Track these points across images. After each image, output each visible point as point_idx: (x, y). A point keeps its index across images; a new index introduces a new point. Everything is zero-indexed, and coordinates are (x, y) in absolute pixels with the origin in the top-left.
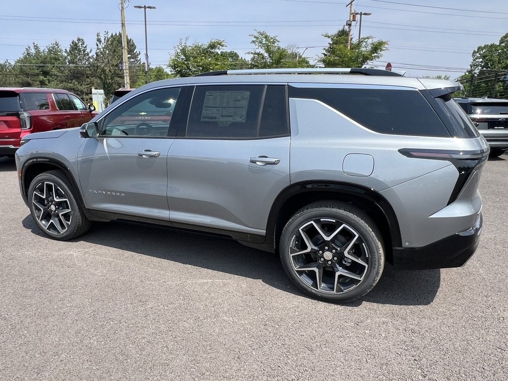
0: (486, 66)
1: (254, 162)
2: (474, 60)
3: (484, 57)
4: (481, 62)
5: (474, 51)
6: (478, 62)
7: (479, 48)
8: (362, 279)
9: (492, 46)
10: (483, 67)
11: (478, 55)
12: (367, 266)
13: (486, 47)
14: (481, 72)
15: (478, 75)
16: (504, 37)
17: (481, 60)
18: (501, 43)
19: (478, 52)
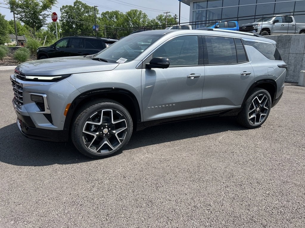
2: (62, 14)
3: (67, 13)
4: (66, 16)
5: (61, 8)
6: (64, 15)
7: (63, 7)
9: (70, 7)
11: (63, 10)
13: (67, 6)
16: (75, 2)
18: (75, 6)
19: (63, 9)
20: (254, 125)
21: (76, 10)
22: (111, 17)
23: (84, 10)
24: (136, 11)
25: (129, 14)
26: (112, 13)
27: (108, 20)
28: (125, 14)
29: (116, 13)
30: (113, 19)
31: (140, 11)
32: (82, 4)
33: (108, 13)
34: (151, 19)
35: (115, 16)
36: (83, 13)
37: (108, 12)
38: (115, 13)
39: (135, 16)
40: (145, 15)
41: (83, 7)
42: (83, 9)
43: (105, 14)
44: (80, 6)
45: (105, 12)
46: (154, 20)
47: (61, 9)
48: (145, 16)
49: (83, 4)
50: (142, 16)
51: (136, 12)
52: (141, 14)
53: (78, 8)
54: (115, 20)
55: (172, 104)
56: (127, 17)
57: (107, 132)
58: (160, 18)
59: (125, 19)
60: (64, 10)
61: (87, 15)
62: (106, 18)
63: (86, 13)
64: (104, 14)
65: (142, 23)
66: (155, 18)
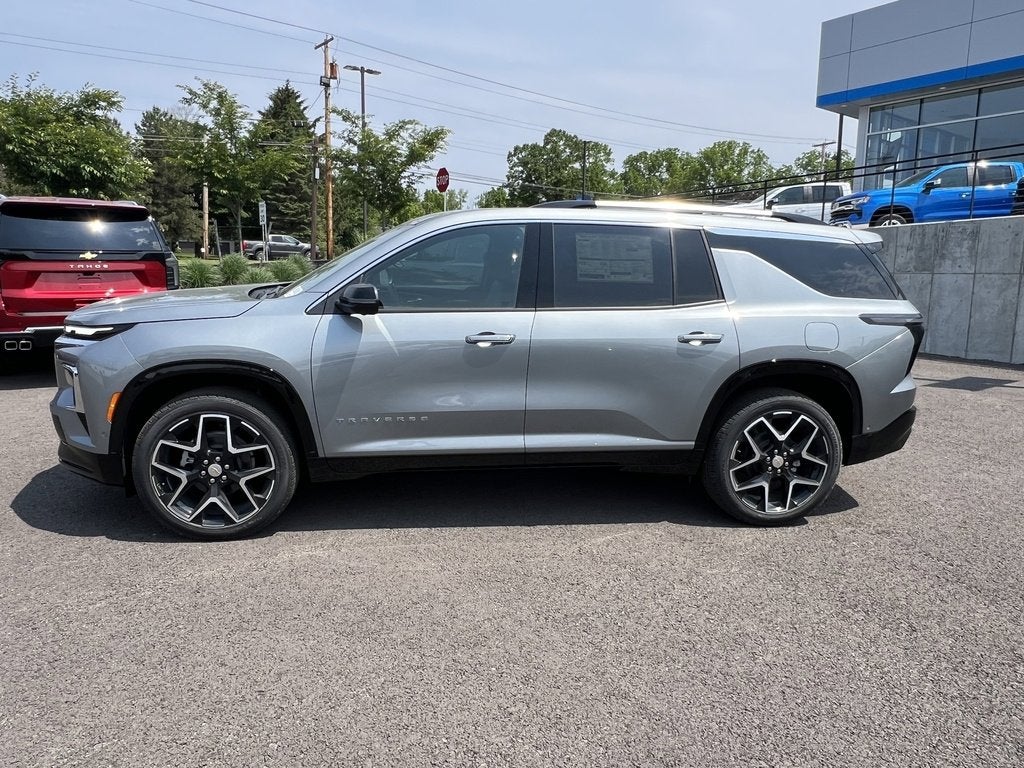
0: (528, 179)
1: (687, 341)
2: (511, 169)
3: (524, 163)
4: (522, 172)
5: (510, 153)
6: (516, 171)
7: (516, 149)
8: (819, 484)
9: (535, 147)
10: (524, 180)
11: (515, 159)
12: (826, 465)
13: (525, 147)
14: (523, 187)
15: (519, 193)
16: (549, 135)
17: (521, 169)
18: (546, 144)
19: (515, 155)
20: (760, 514)
21: (548, 154)
22: (652, 169)
23: (571, 153)
24: (731, 145)
25: (708, 156)
26: (656, 157)
27: (643, 175)
28: (695, 156)
29: (669, 156)
30: (657, 174)
31: (745, 144)
32: (566, 137)
33: (646, 158)
34: (777, 166)
35: (665, 164)
36: (568, 161)
37: (646, 153)
38: (667, 154)
39: (727, 161)
40: (759, 155)
41: (568, 145)
42: (567, 150)
43: (637, 159)
44: (562, 143)
45: (635, 154)
46: (789, 169)
47: (510, 155)
48: (760, 158)
49: (569, 139)
50: (749, 159)
51: (730, 148)
52: (746, 152)
53: (554, 150)
54: (665, 176)
55: (418, 415)
56: (702, 165)
57: (220, 473)
58: (808, 163)
59: (695, 172)
60: (518, 159)
61: (577, 166)
62: (639, 171)
63: (576, 161)
64: (631, 162)
65: (747, 180)
66: (791, 162)
